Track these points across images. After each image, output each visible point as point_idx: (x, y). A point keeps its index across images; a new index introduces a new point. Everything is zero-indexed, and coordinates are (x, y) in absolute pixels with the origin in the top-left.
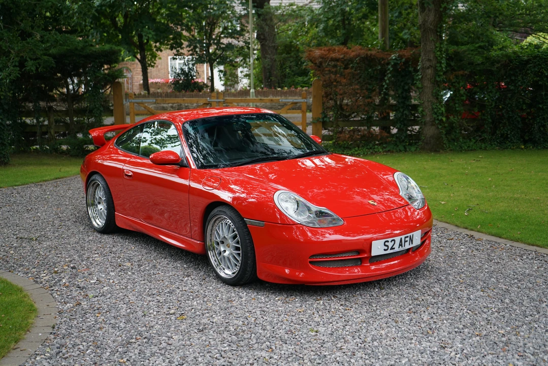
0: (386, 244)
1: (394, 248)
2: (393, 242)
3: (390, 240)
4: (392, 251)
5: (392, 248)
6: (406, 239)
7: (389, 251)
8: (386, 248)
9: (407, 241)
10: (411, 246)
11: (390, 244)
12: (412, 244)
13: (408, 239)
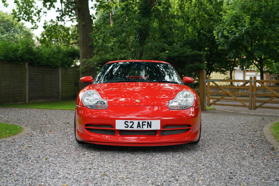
0: (126, 123)
1: (133, 127)
2: (132, 123)
3: (129, 121)
4: (131, 129)
5: (131, 127)
6: (144, 123)
7: (129, 129)
8: (127, 126)
9: (145, 125)
10: (149, 129)
11: (130, 125)
12: (151, 127)
13: (146, 124)
